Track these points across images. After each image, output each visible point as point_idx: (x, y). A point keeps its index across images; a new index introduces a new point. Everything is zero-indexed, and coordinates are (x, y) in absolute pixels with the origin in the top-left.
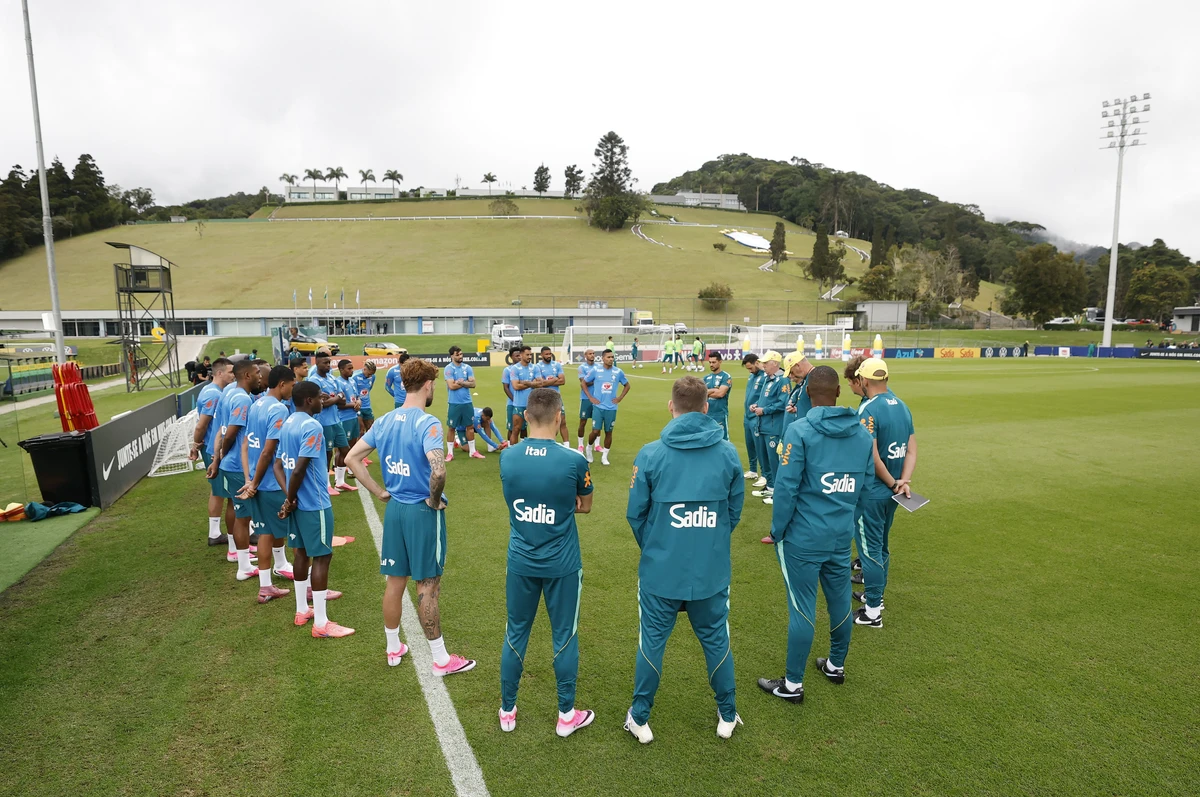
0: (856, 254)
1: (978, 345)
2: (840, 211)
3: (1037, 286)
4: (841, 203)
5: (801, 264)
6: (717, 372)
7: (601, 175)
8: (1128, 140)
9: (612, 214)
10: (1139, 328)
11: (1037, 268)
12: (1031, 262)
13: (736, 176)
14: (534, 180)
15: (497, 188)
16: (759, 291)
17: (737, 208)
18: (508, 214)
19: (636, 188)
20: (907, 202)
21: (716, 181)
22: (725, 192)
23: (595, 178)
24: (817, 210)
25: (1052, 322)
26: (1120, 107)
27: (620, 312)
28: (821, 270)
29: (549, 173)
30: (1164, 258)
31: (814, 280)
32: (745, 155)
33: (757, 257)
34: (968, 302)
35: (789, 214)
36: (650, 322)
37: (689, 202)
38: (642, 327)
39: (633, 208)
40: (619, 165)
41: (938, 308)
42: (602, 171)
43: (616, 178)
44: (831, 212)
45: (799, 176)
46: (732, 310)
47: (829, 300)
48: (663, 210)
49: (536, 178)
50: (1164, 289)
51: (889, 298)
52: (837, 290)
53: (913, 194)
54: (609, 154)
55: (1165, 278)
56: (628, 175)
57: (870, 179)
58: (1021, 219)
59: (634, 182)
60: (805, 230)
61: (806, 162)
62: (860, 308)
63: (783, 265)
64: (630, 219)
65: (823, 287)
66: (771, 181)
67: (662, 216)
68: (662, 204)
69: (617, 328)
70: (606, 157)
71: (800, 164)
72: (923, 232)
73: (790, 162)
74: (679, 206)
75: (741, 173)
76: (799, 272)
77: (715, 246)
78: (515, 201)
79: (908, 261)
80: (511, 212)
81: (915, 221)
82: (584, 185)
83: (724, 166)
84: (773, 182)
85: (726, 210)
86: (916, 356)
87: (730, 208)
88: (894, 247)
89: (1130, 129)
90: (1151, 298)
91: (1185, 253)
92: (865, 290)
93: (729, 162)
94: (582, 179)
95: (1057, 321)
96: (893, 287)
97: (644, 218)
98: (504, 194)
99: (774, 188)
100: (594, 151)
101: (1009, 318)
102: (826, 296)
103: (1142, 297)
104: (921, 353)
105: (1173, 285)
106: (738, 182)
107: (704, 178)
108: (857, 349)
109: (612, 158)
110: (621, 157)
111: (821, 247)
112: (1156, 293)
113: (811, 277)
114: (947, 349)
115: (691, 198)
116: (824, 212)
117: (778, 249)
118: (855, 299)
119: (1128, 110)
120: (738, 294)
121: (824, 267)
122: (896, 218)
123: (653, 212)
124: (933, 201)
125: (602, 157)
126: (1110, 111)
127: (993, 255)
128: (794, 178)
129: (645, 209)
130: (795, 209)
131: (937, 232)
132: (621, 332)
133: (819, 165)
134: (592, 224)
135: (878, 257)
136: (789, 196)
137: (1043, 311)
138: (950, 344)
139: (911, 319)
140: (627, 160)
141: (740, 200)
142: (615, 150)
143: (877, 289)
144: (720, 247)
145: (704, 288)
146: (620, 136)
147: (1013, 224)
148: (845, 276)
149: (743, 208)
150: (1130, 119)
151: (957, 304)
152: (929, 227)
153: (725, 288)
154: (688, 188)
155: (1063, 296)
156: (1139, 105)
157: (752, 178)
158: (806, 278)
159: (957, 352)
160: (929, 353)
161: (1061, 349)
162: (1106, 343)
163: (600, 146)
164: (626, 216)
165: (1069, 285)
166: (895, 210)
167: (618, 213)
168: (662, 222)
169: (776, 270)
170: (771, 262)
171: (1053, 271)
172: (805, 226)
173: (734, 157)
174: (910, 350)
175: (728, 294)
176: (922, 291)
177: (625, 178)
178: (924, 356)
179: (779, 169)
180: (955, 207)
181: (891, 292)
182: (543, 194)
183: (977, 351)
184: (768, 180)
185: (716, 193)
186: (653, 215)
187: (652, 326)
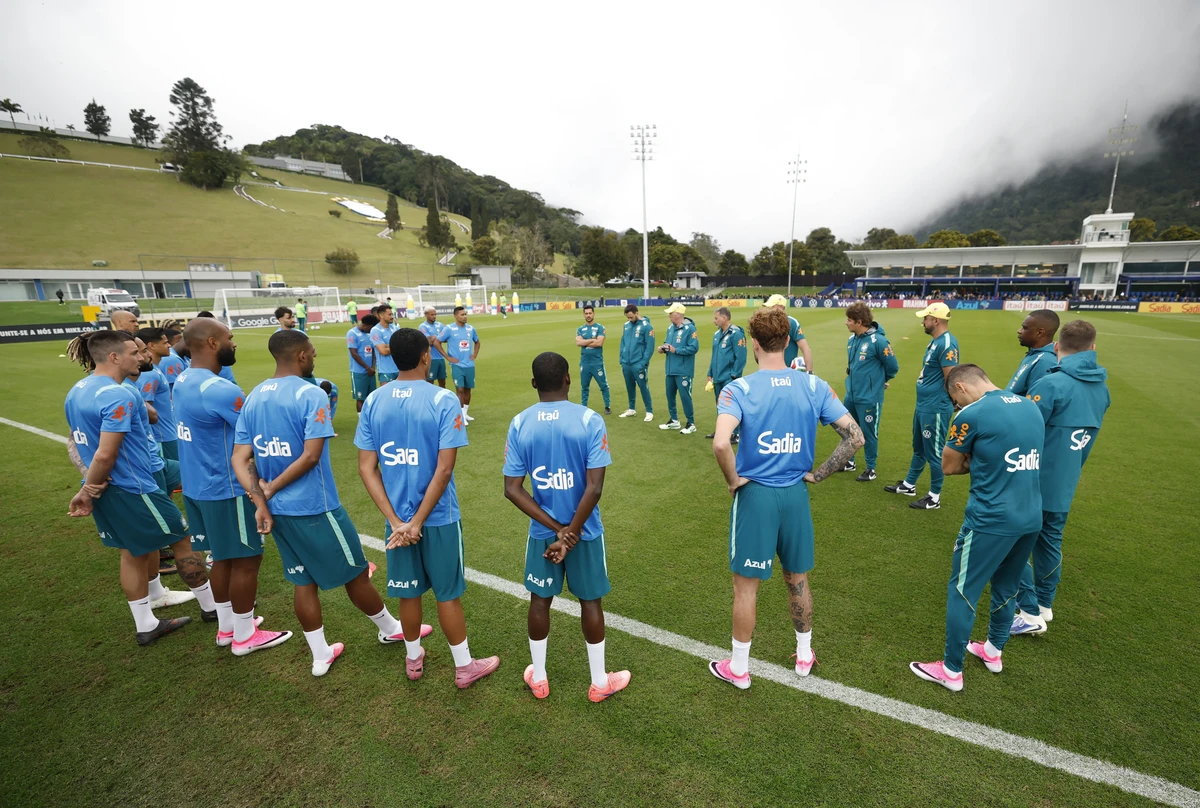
0: (460, 226)
1: (572, 300)
2: (438, 189)
3: (598, 256)
4: (439, 182)
5: (416, 233)
6: (592, 323)
7: (184, 126)
8: (647, 155)
9: (206, 171)
10: (658, 286)
11: (597, 243)
12: (593, 239)
13: (338, 147)
14: (84, 119)
15: (26, 122)
16: (382, 256)
17: (342, 178)
18: (54, 156)
19: (230, 146)
20: (487, 186)
21: (317, 150)
22: (328, 161)
23: (176, 128)
24: (419, 187)
25: (609, 282)
26: (640, 131)
27: (247, 275)
28: (435, 239)
29: (107, 114)
30: (663, 239)
31: (430, 248)
32: (339, 127)
33: (373, 225)
34: (547, 267)
35: (393, 187)
36: (282, 285)
37: (291, 168)
38: (273, 290)
39: (231, 166)
40: (205, 117)
41: (531, 271)
42: (184, 122)
43: (204, 131)
44: (430, 188)
45: (397, 154)
46: (361, 273)
47: (446, 265)
48: (265, 173)
49: (87, 117)
50: (669, 260)
51: (495, 264)
52: (451, 256)
53: (491, 180)
54: (190, 103)
55: (669, 252)
56: (218, 131)
57: (455, 164)
58: (567, 207)
59: (228, 139)
60: (410, 204)
61: (399, 142)
62: (474, 272)
63: (399, 234)
64: (229, 179)
65: (440, 254)
66: (372, 155)
67: (265, 179)
68: (263, 167)
69: (246, 291)
70: (186, 107)
71: (393, 143)
72: (503, 211)
73: (384, 140)
74: (281, 170)
75: (341, 144)
76: (415, 240)
77: (331, 213)
78: (61, 142)
79: (505, 233)
80: (57, 154)
81: (497, 202)
82: (160, 135)
83: (319, 135)
84: (373, 157)
85: (332, 179)
86: (534, 309)
87: (335, 177)
88: (493, 222)
89: (647, 148)
90: (665, 266)
91: (674, 237)
92: (475, 256)
93: (323, 131)
94: (156, 127)
95: (612, 281)
96: (496, 255)
97: (244, 179)
98: (39, 130)
99: (376, 163)
100: (168, 98)
101: (578, 279)
102: (443, 261)
103: (659, 265)
104: (537, 306)
105: (674, 258)
106: (340, 153)
107: (303, 144)
108: (478, 306)
109: (194, 110)
110: (205, 109)
111: (433, 219)
112: (666, 262)
113: (427, 245)
114: (554, 303)
115: (294, 164)
116: (425, 188)
117: (393, 219)
118: (469, 264)
119: (645, 135)
120: (365, 258)
121: (437, 236)
122: (481, 199)
123: (254, 174)
124: (506, 187)
125: (181, 106)
126: (636, 132)
127: (555, 232)
128: (393, 155)
129: (244, 170)
130: (397, 184)
131: (514, 212)
132: (251, 295)
133: (411, 146)
134: (182, 180)
135: (479, 231)
136: (391, 171)
137: (603, 274)
138: (554, 300)
139: (514, 280)
140: (213, 113)
141: (344, 169)
142: (196, 100)
143: (484, 256)
144: (336, 214)
145: (330, 252)
146: (201, 85)
147: (562, 210)
148: (456, 244)
149: (348, 178)
150: (646, 140)
151: (540, 269)
152: (508, 207)
153: (351, 253)
154: (287, 153)
155: (615, 263)
156: (651, 132)
157: (353, 151)
158: (422, 246)
159: (561, 304)
160: (542, 306)
161: (622, 301)
162: (646, 296)
163: (175, 91)
164: (224, 175)
165: (617, 256)
166: (479, 192)
167: (213, 171)
168: (267, 185)
169: (393, 238)
170: (387, 231)
171: (607, 245)
172: (410, 200)
173: (328, 128)
174: (529, 305)
175: (355, 258)
176: (518, 258)
177: (215, 133)
178: (540, 309)
179: (377, 145)
180: (524, 193)
181: (496, 259)
182: (102, 138)
183: (573, 304)
184: (369, 154)
185: (316, 160)
186: (254, 177)
187: (285, 289)
